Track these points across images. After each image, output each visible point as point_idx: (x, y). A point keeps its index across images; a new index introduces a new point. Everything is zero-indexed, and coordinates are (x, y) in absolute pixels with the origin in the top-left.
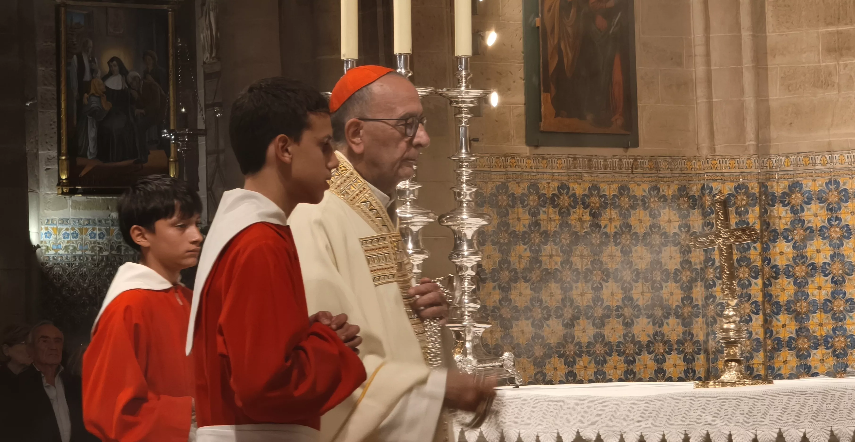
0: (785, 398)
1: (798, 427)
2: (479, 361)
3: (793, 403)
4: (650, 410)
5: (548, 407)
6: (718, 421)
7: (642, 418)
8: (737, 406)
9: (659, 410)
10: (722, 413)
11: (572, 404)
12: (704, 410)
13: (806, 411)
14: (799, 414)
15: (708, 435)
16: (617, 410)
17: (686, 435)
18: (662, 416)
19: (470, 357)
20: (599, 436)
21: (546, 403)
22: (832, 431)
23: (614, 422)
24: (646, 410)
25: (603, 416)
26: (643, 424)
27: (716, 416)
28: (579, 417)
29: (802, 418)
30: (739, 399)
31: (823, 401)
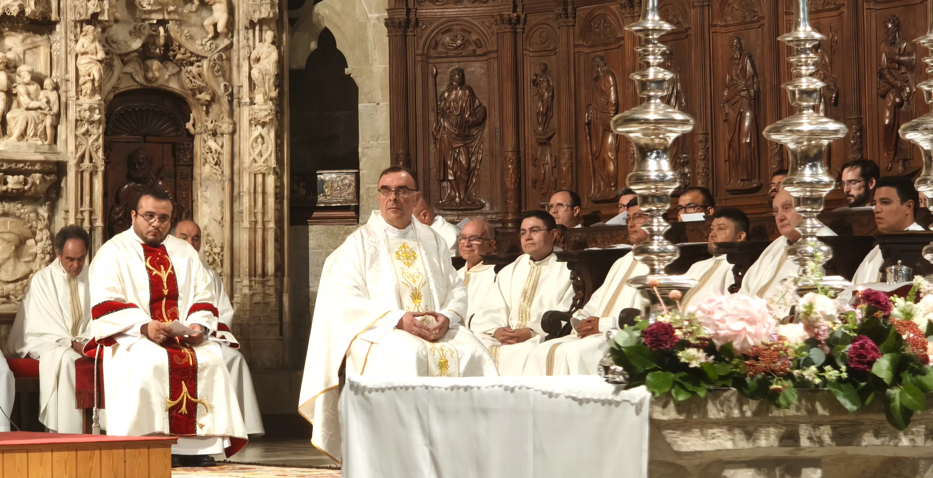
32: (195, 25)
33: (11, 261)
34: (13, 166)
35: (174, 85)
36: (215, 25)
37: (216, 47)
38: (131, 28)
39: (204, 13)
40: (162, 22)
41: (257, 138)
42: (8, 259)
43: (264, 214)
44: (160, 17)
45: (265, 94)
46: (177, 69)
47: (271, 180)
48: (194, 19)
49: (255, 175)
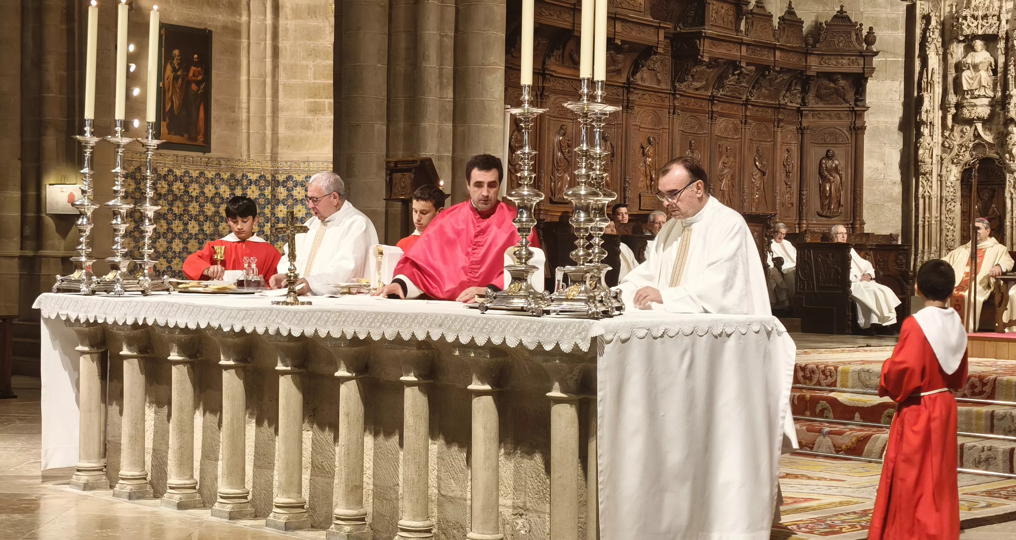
0: (320, 314)
1: (325, 328)
2: (152, 280)
3: (324, 316)
4: (249, 314)
5: (193, 310)
6: (284, 323)
7: (244, 318)
8: (295, 315)
9: (254, 315)
10: (286, 319)
11: (206, 309)
12: (277, 316)
13: (330, 320)
14: (327, 321)
15: (278, 329)
16: (231, 313)
17: (267, 328)
18: (254, 318)
19: (147, 278)
20: (220, 325)
21: (192, 307)
22: (343, 331)
23: (229, 320)
24: (246, 314)
25: (223, 316)
26: (244, 321)
27: (283, 320)
28: (210, 316)
29: (328, 323)
30: (296, 313)
31: (339, 316)
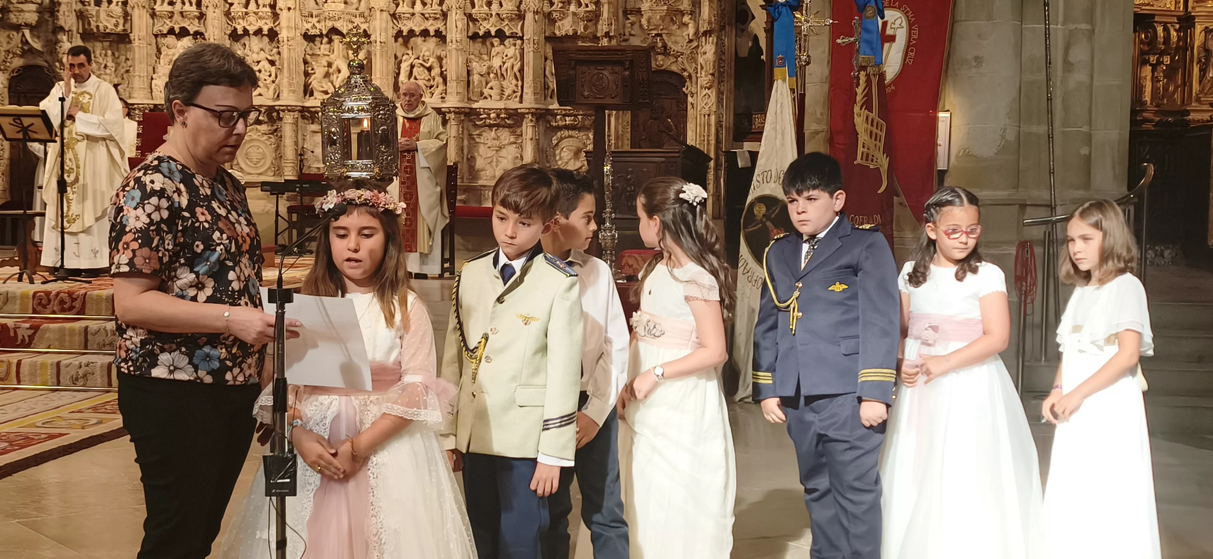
32: (679, 36)
33: (572, 160)
34: (568, 112)
35: (674, 68)
36: (689, 35)
37: (690, 47)
38: (642, 39)
39: (684, 29)
40: (657, 35)
41: (705, 95)
42: (571, 159)
43: (708, 136)
44: (656, 32)
45: (706, 71)
46: (675, 59)
47: (713, 118)
48: (678, 32)
49: (704, 116)
